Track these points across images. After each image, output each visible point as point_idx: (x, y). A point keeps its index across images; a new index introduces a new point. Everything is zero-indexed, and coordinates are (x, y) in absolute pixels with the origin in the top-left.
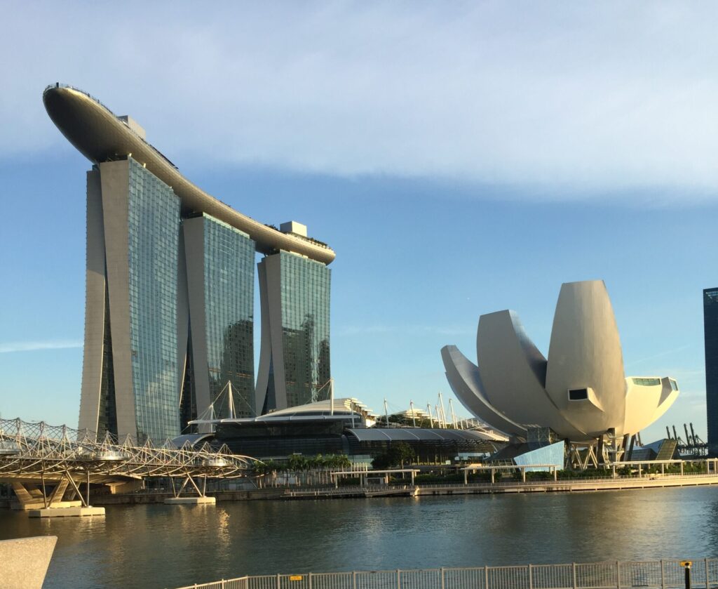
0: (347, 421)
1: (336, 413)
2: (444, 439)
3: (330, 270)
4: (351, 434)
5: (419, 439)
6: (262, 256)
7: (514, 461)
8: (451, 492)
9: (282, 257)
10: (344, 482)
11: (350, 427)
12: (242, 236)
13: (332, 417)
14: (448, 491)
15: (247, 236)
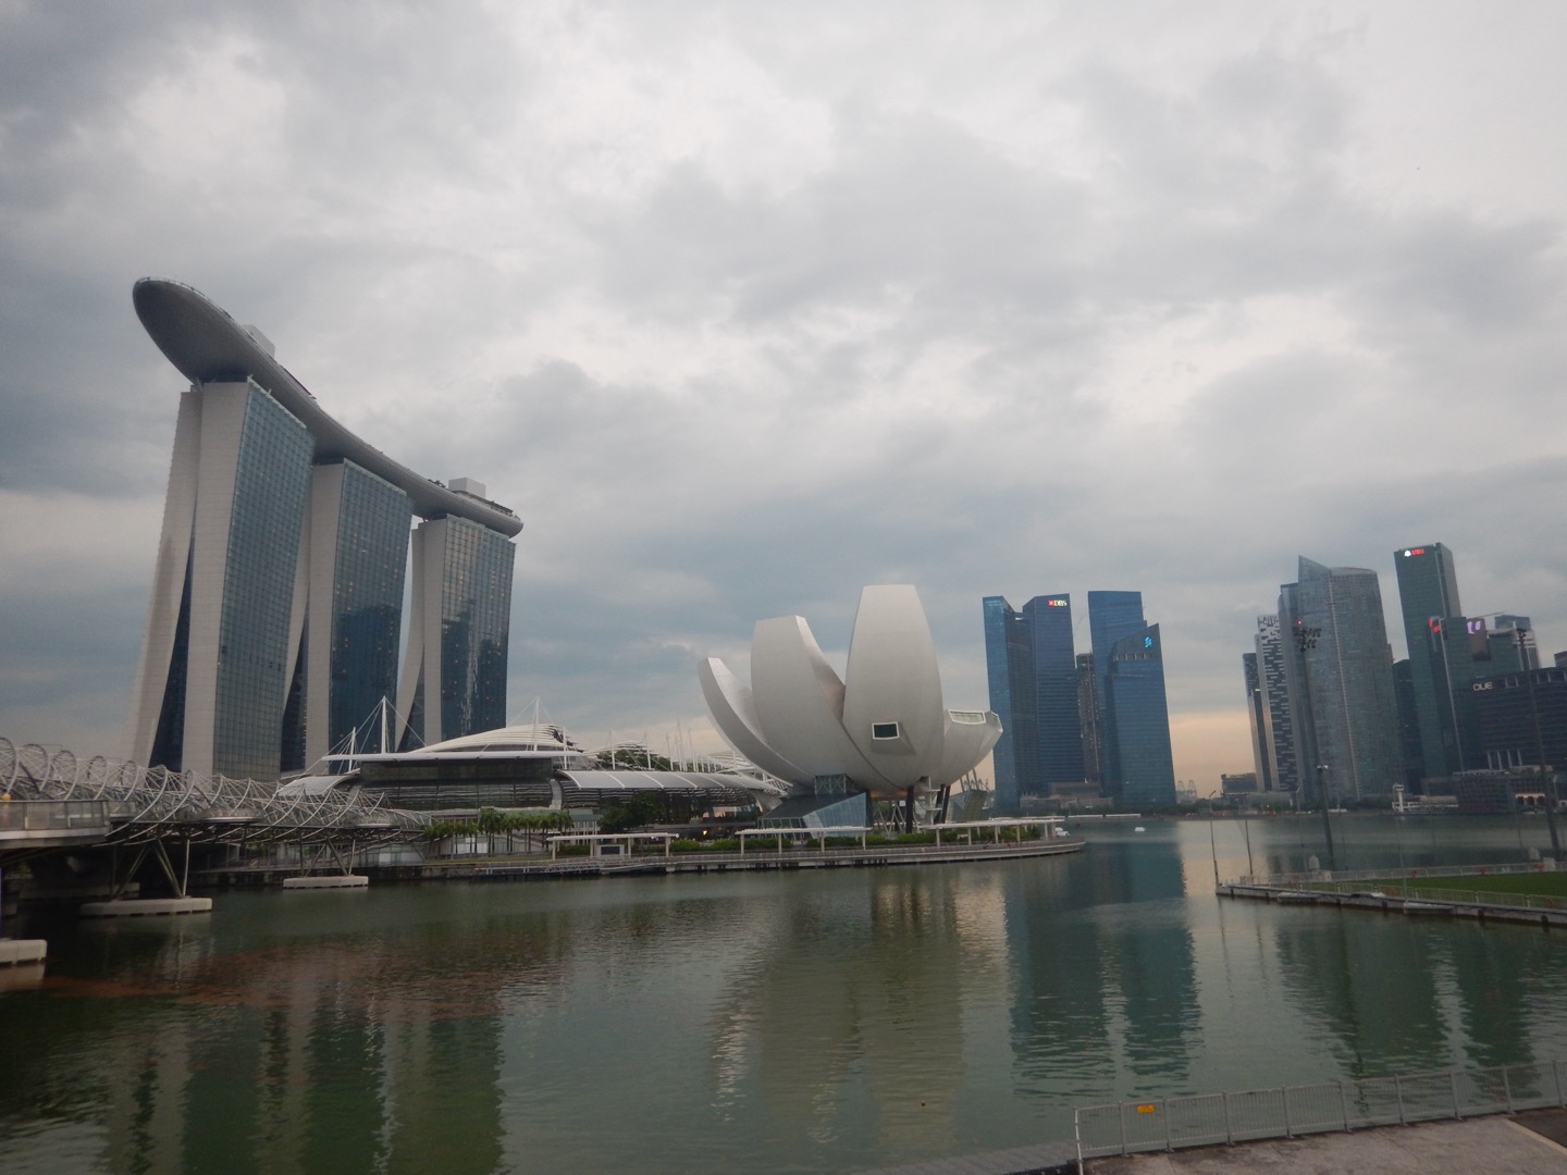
0: (557, 758)
1: (541, 748)
2: (696, 787)
3: (514, 545)
4: (566, 778)
5: (662, 786)
6: (421, 520)
7: (802, 820)
8: (724, 866)
9: (450, 525)
10: (565, 851)
11: (561, 767)
12: (396, 493)
13: (535, 753)
14: (720, 866)
15: (405, 493)
